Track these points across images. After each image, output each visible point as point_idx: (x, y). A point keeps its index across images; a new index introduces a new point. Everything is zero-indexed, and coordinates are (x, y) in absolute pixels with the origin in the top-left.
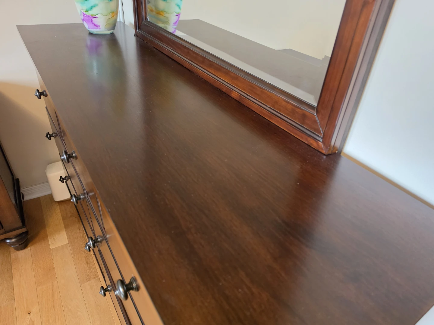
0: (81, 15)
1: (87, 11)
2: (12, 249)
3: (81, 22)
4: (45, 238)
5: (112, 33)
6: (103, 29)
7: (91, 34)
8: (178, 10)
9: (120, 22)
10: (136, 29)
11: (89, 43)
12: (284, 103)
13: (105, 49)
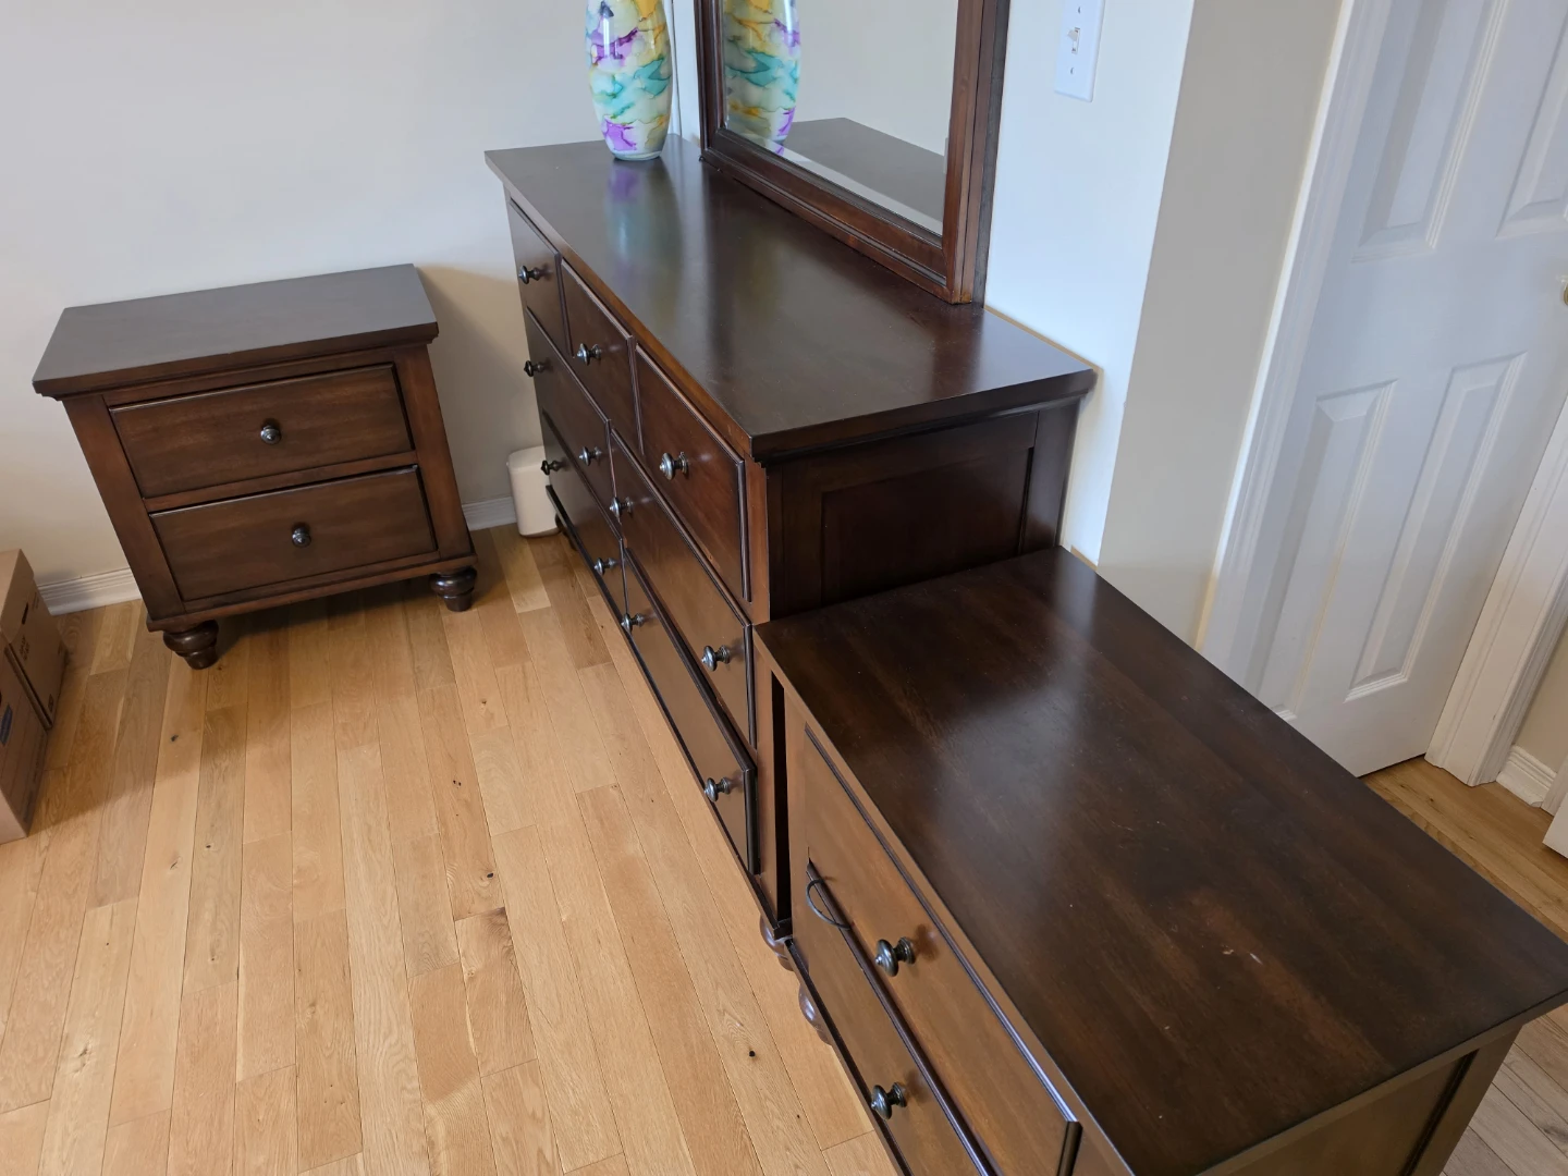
0: (602, 124)
1: (614, 117)
2: (443, 609)
3: (601, 138)
4: (505, 595)
5: (658, 158)
6: (640, 149)
7: (618, 160)
8: (789, 104)
9: (672, 134)
10: (703, 147)
11: (613, 178)
12: (910, 240)
13: (643, 189)
